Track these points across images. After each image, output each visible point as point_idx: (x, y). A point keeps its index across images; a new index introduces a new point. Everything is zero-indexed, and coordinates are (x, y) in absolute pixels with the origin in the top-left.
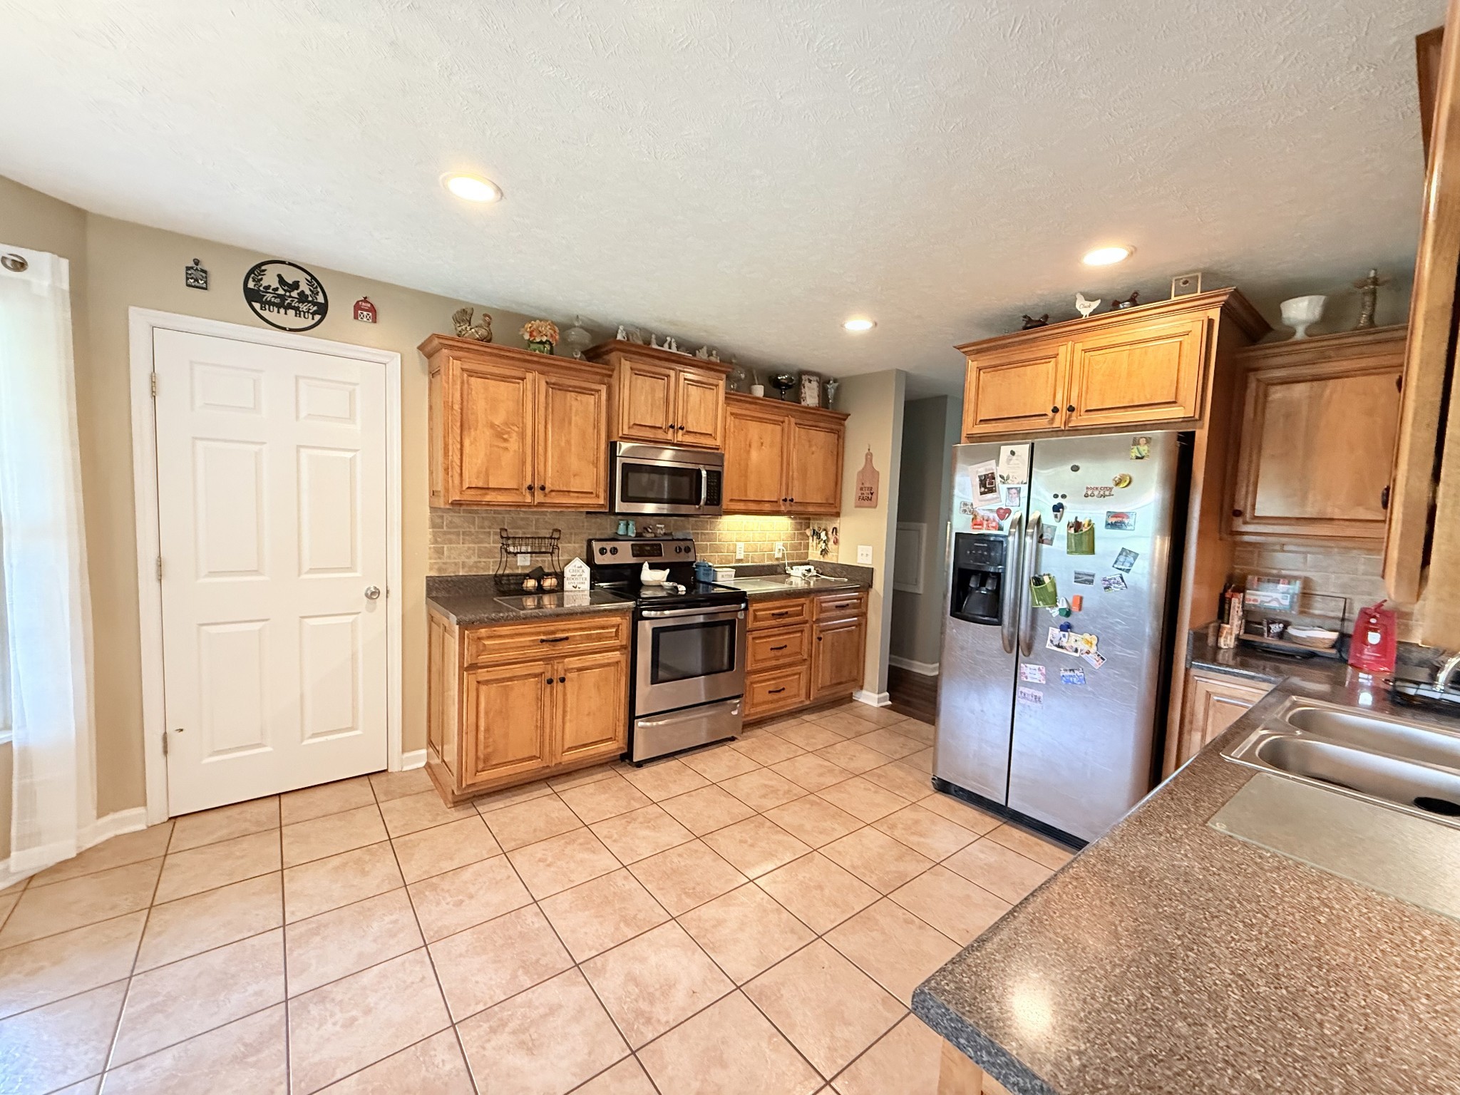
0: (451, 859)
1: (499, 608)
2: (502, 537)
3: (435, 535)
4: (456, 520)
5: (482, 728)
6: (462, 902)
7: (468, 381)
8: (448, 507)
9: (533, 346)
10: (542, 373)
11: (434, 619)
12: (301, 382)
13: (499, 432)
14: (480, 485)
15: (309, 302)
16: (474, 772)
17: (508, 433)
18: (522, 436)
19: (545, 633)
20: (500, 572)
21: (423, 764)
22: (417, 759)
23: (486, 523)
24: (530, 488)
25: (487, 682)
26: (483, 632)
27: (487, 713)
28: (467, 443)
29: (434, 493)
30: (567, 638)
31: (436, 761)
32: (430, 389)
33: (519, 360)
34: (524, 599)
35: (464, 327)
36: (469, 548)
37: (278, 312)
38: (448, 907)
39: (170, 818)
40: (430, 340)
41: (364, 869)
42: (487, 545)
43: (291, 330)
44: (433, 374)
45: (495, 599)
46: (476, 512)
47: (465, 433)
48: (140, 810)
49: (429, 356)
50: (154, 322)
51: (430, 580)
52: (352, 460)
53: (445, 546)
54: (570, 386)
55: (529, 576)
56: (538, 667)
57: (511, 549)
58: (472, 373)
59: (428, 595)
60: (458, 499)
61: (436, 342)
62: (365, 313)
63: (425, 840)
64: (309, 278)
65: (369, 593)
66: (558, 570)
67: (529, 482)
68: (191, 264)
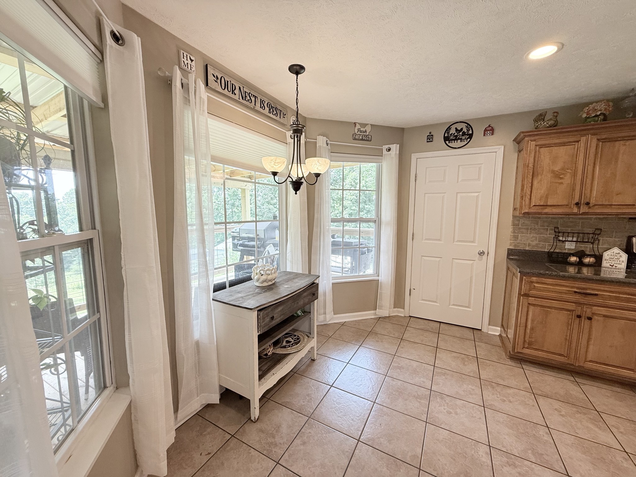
0: (504, 381)
1: (548, 269)
2: (555, 232)
3: (514, 229)
4: (526, 222)
5: (529, 326)
6: (504, 401)
7: (539, 151)
8: (521, 215)
9: (589, 120)
10: (593, 134)
11: (510, 269)
12: (460, 168)
13: (557, 174)
14: (542, 204)
15: (466, 135)
16: (522, 347)
17: (563, 174)
18: (574, 175)
19: (578, 288)
20: (552, 250)
21: (498, 334)
22: (496, 330)
23: (546, 224)
24: (577, 204)
25: (534, 305)
26: (534, 279)
27: (533, 321)
28: (535, 183)
29: (515, 209)
30: (596, 295)
31: (504, 335)
32: (518, 159)
33: (577, 131)
34: (567, 267)
35: (539, 123)
36: (533, 237)
37: (454, 142)
38: (497, 398)
39: (410, 316)
40: (519, 135)
41: (464, 363)
42: (546, 236)
43: (458, 148)
44: (520, 151)
45: (546, 264)
46: (539, 218)
47: (535, 178)
48: (402, 310)
49: (518, 143)
50: (417, 157)
51: (509, 250)
52: (477, 197)
53: (519, 235)
54: (620, 137)
55: (573, 255)
56: (571, 306)
57: (561, 238)
58: (541, 146)
59: (508, 257)
60: (527, 211)
61: (522, 135)
62: (489, 132)
63: (492, 366)
64: (467, 125)
65: (480, 252)
66: (597, 253)
67: (577, 200)
68: (429, 134)
